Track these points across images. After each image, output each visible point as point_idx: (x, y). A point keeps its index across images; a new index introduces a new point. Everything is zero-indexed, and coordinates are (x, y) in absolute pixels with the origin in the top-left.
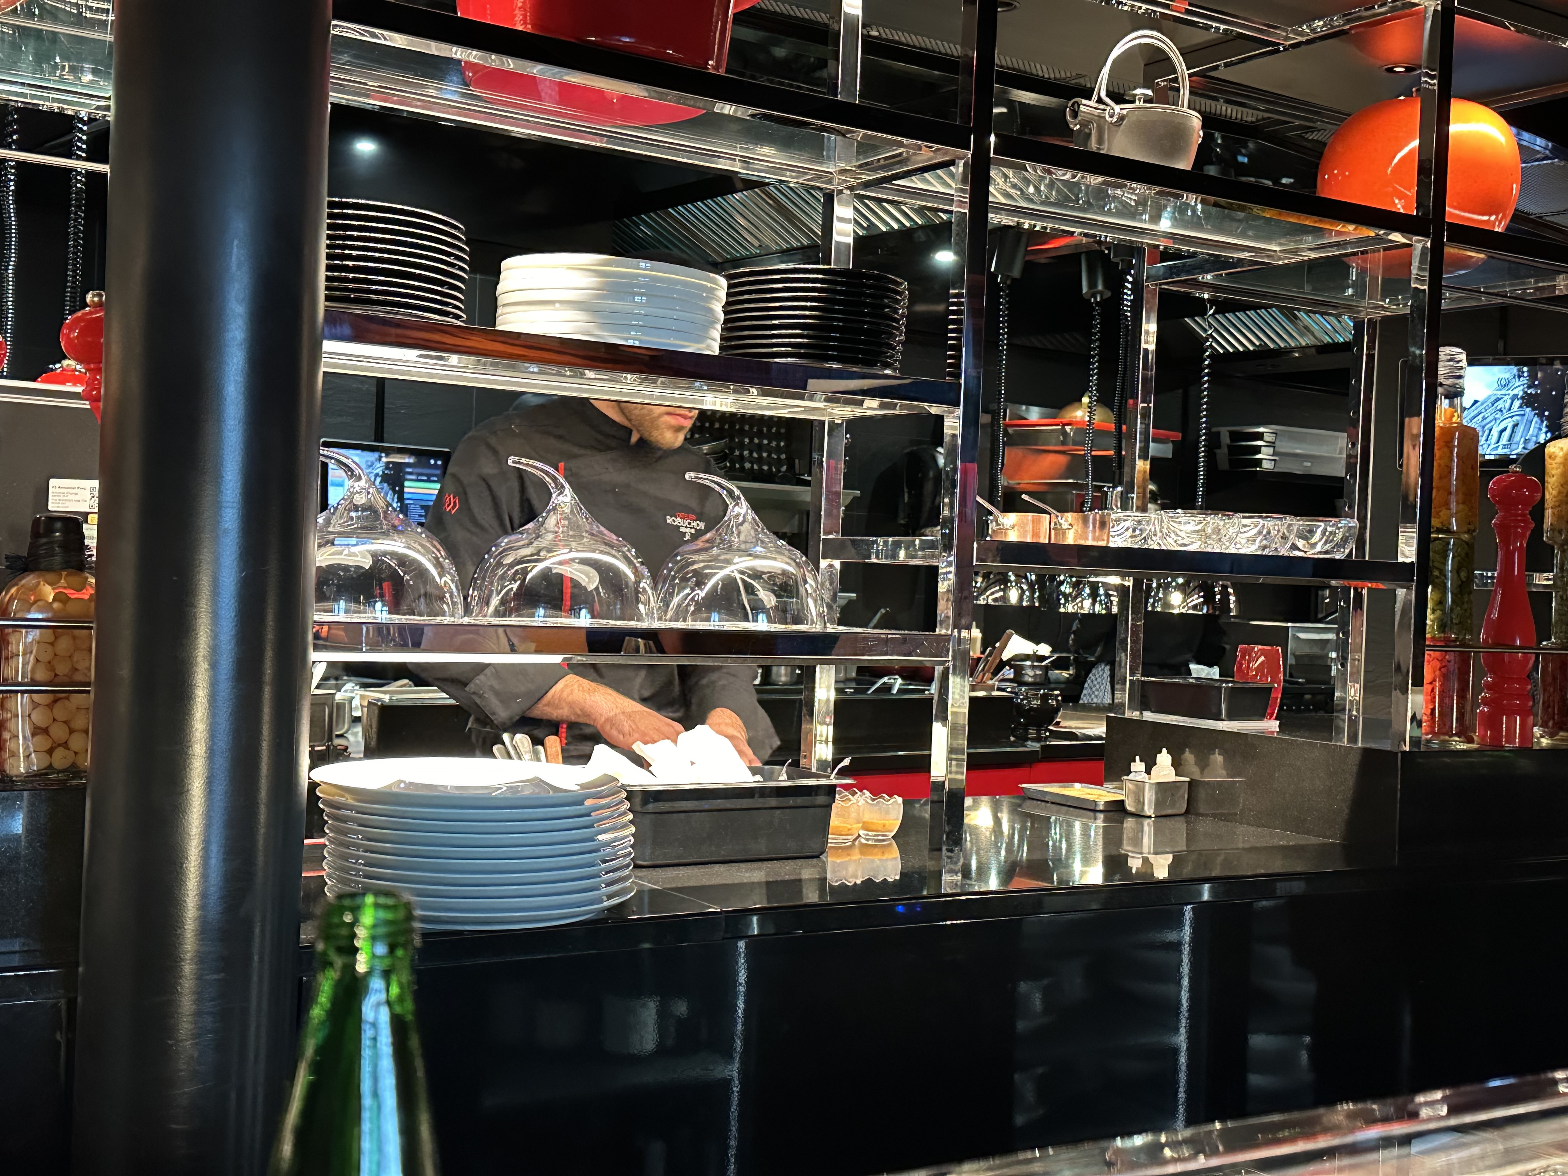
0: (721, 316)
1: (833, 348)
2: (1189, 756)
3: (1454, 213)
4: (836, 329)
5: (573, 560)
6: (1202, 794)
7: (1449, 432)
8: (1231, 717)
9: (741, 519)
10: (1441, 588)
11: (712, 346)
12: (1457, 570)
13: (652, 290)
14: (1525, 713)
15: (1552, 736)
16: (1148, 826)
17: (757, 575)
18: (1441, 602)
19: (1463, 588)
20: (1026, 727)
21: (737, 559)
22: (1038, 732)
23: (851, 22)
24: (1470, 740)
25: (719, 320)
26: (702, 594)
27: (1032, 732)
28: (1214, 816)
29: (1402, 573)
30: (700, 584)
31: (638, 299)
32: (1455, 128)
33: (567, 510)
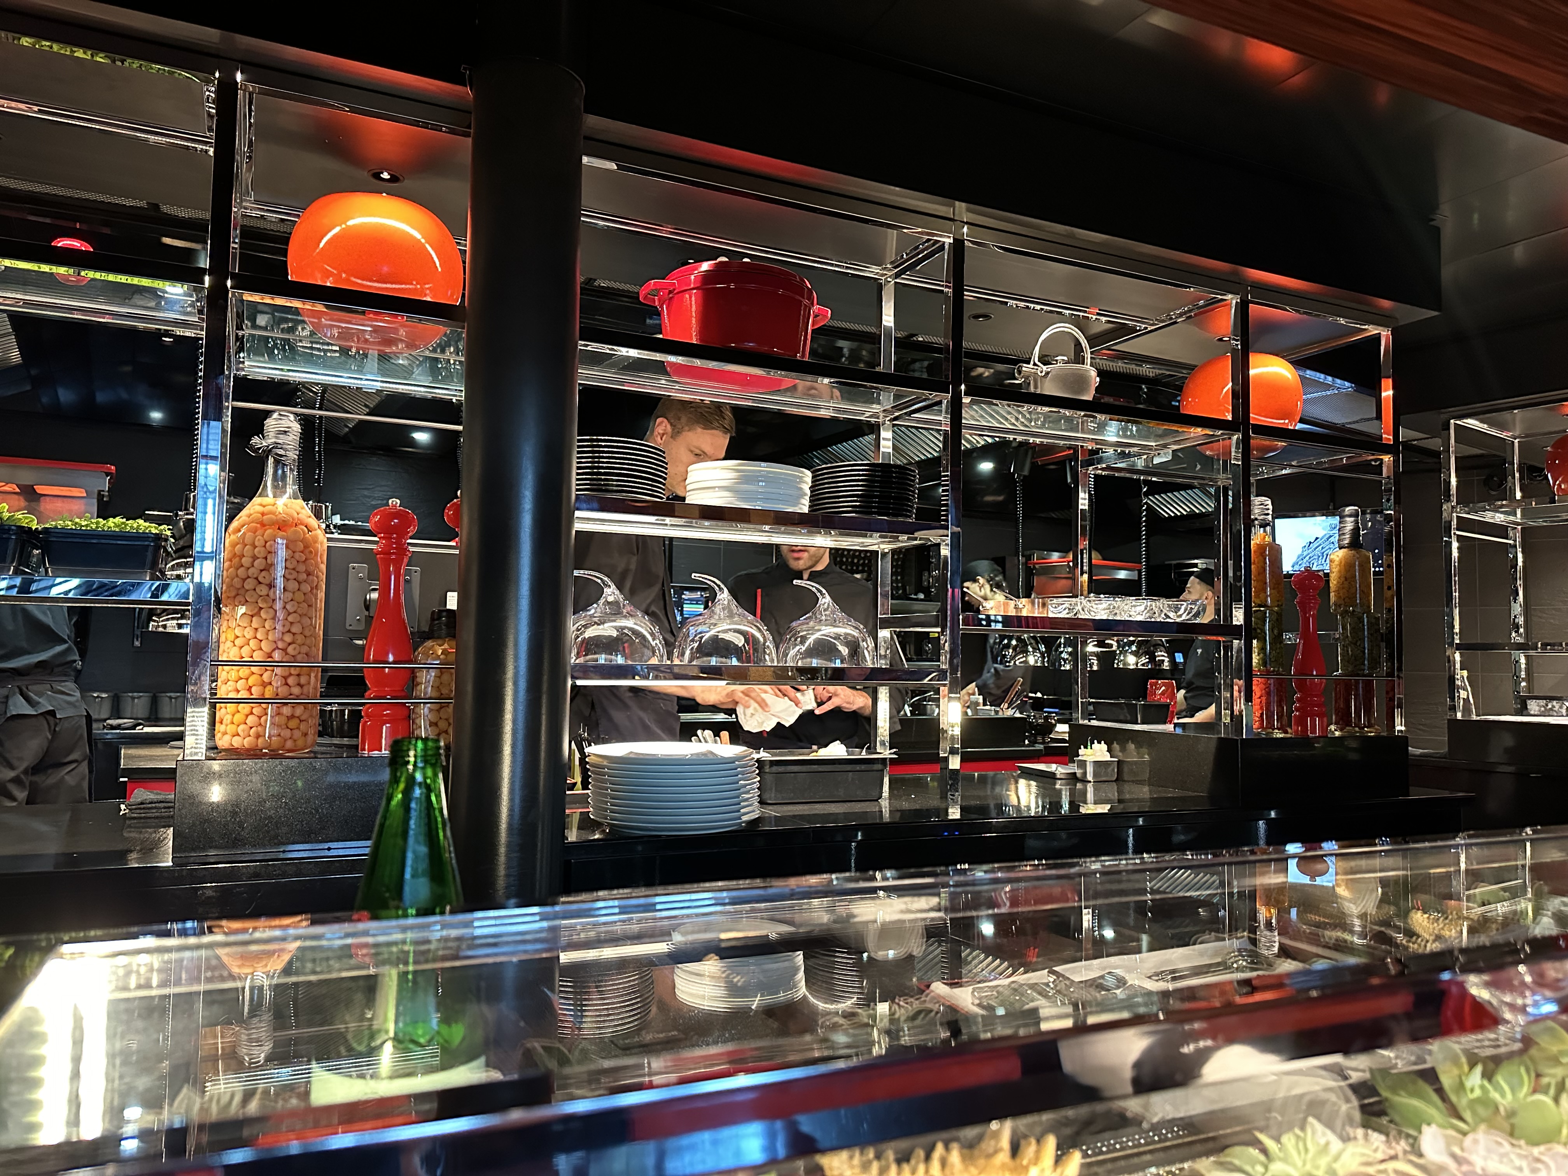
0: (808, 492)
1: (875, 507)
2: (1116, 746)
3: (1255, 418)
4: (876, 497)
5: (730, 630)
6: (1126, 769)
7: (1262, 548)
8: (1143, 723)
9: (826, 606)
10: (1262, 640)
11: (804, 507)
12: (1271, 630)
13: (769, 479)
14: (1321, 716)
15: (1341, 730)
17: (837, 637)
18: (1262, 649)
19: (1277, 639)
20: (1035, 735)
21: (823, 628)
22: (1043, 739)
23: (888, 330)
24: (1286, 732)
25: (806, 494)
26: (804, 649)
27: (1039, 739)
28: (1133, 781)
29: (1235, 631)
30: (802, 642)
31: (760, 484)
32: (1252, 372)
33: (726, 602)
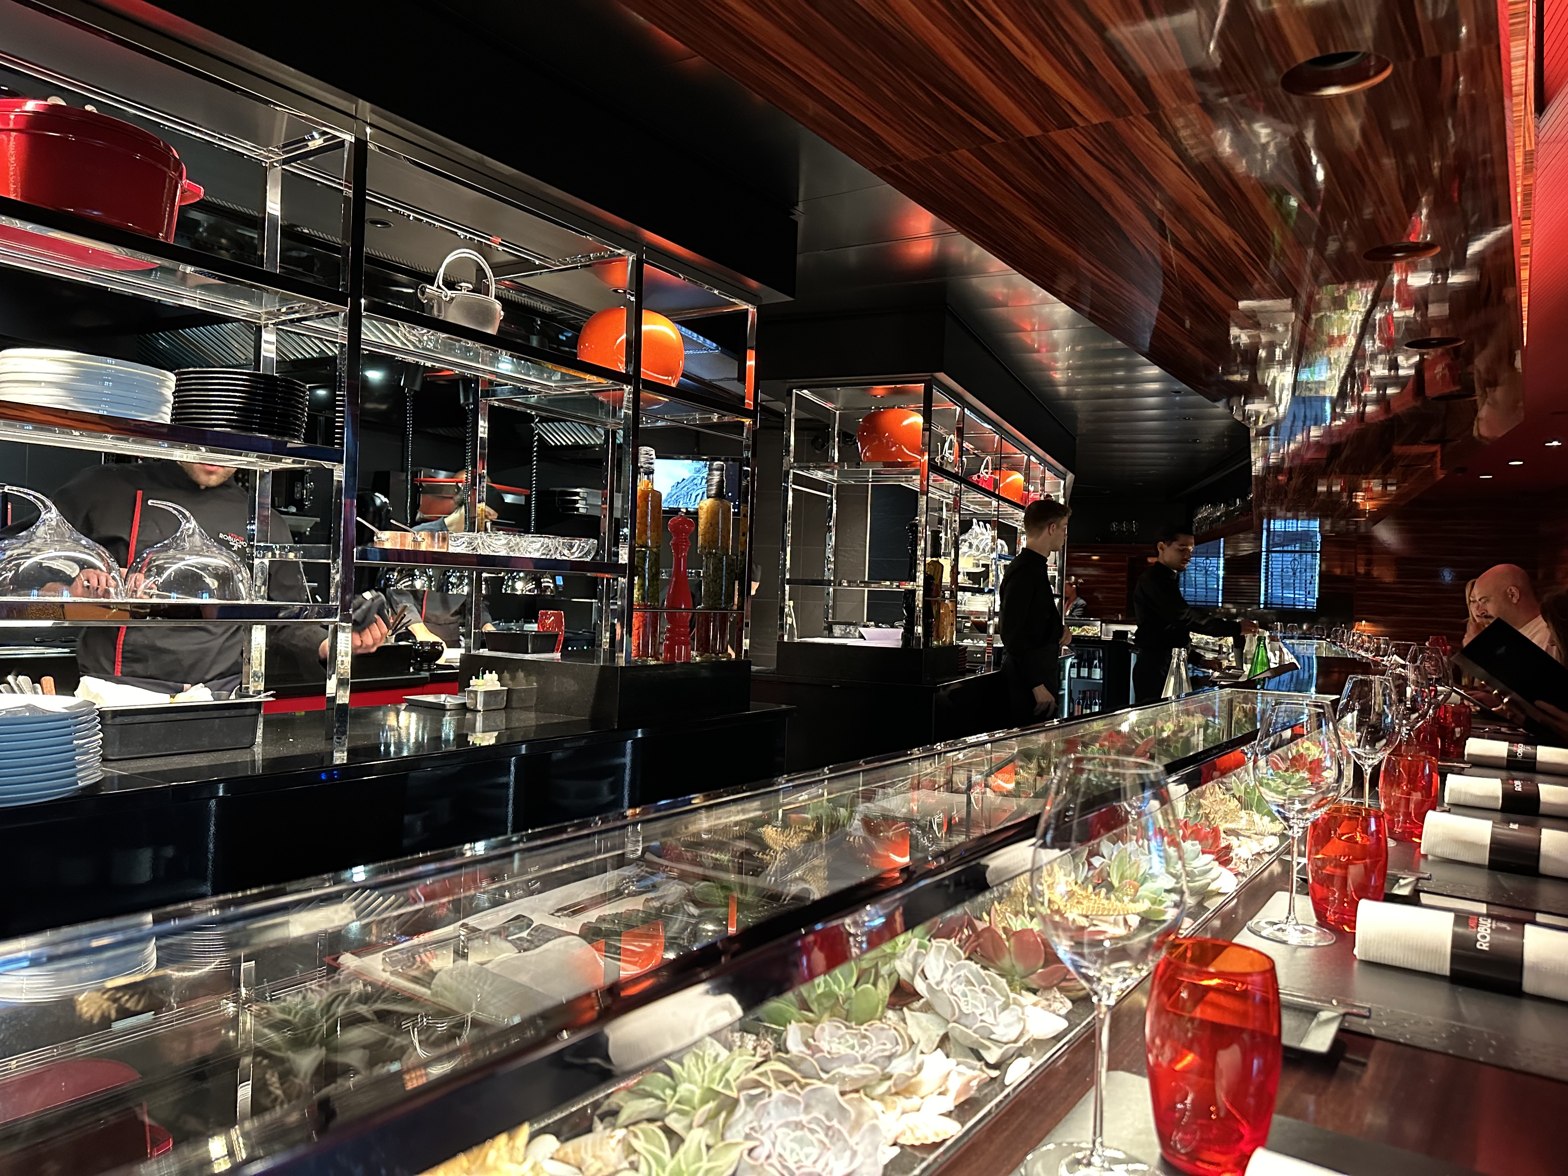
0: (172, 399)
1: (256, 424)
4: (258, 412)
7: (645, 493)
8: (533, 652)
9: (191, 531)
10: (642, 577)
11: (165, 417)
12: (650, 568)
13: (117, 379)
14: (686, 644)
15: (701, 656)
16: (479, 718)
17: (205, 568)
18: (642, 586)
19: (655, 576)
20: (421, 663)
21: (187, 557)
22: (429, 666)
23: (273, 218)
24: (658, 659)
25: (169, 401)
26: (161, 580)
27: (425, 666)
29: (619, 569)
31: (106, 383)
